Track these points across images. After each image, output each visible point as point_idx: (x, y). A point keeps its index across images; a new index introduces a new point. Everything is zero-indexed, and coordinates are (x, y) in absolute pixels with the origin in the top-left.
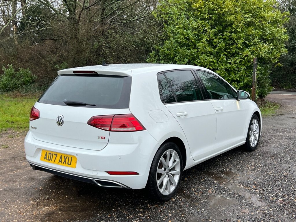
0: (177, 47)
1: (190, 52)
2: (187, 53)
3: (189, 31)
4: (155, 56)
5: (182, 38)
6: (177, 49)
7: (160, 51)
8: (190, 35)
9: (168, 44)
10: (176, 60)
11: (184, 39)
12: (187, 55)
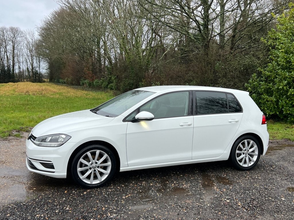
0: (279, 69)
1: (290, 74)
2: (286, 76)
3: (291, 55)
4: (258, 78)
5: (283, 61)
6: (278, 71)
7: (263, 73)
8: (291, 58)
9: (270, 67)
10: (276, 81)
11: (286, 62)
12: (287, 77)
